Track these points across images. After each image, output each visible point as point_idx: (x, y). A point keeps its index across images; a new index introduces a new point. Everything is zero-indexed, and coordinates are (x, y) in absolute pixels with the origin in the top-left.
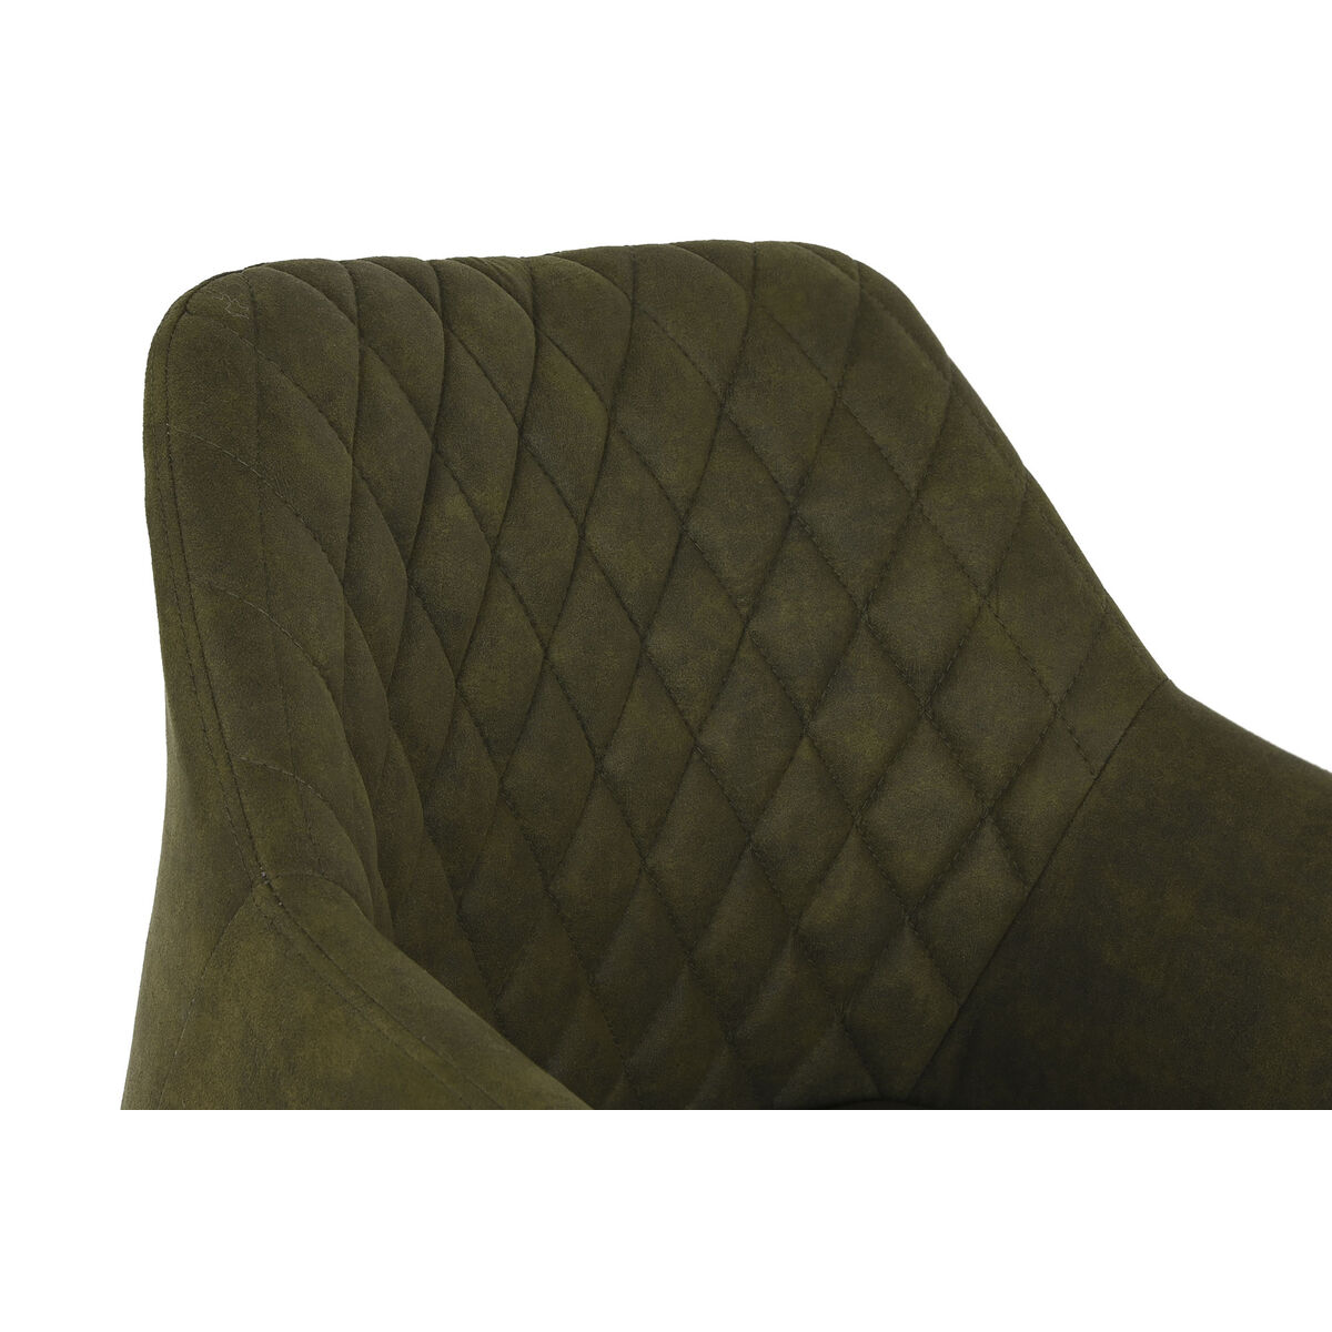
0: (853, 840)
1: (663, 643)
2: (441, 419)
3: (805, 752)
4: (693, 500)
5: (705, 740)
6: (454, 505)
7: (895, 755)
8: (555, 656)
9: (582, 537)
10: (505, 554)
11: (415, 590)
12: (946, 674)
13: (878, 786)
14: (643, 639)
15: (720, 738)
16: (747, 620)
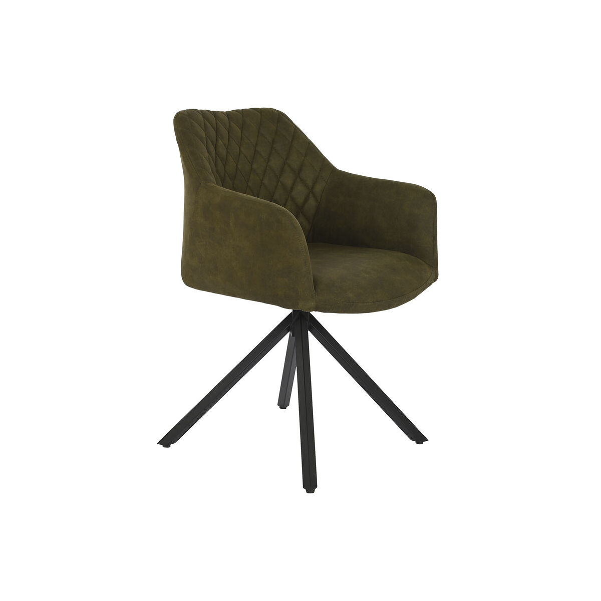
0: (289, 198)
1: (255, 166)
2: (217, 130)
3: (279, 184)
4: (256, 144)
5: (263, 182)
6: (220, 142)
7: (294, 184)
8: (239, 167)
9: (240, 149)
10: (229, 151)
11: (216, 154)
12: (300, 170)
13: (292, 189)
14: (252, 165)
15: (266, 181)
16: (267, 164)
